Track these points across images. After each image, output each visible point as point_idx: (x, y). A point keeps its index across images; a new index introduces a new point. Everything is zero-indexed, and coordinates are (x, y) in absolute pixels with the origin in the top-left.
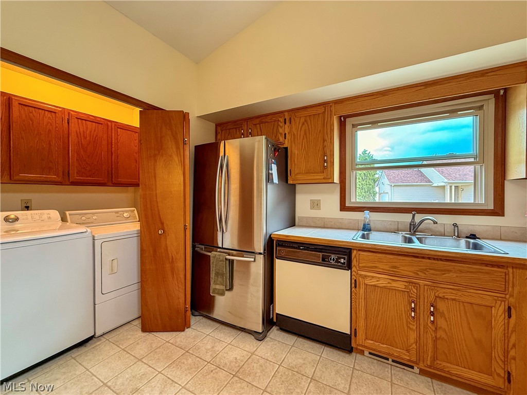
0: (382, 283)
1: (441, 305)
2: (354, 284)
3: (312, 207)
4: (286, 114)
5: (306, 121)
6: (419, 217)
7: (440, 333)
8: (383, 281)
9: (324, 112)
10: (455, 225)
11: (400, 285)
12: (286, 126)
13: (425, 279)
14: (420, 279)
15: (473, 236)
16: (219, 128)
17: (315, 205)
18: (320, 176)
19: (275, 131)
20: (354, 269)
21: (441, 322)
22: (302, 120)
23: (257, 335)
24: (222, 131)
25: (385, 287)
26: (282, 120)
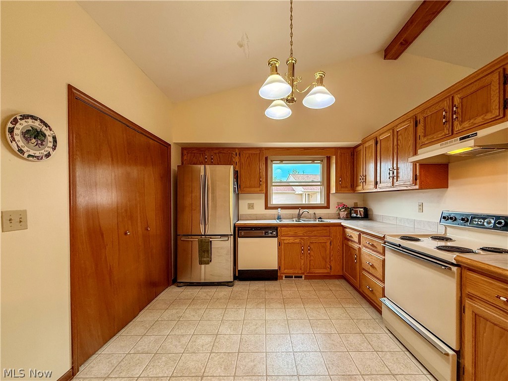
0: (291, 241)
1: (312, 246)
2: (279, 244)
3: (249, 208)
4: (237, 150)
5: (249, 156)
6: (302, 211)
7: (312, 258)
8: (291, 240)
9: (260, 154)
10: (315, 214)
11: (297, 241)
12: (237, 157)
13: (307, 236)
14: (305, 236)
15: (320, 218)
16: (185, 152)
17: (251, 206)
18: (258, 189)
19: (230, 159)
20: (279, 237)
21: (312, 253)
22: (247, 155)
23: (230, 284)
24: (188, 153)
25: (292, 243)
26: (234, 153)
